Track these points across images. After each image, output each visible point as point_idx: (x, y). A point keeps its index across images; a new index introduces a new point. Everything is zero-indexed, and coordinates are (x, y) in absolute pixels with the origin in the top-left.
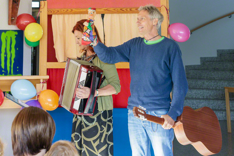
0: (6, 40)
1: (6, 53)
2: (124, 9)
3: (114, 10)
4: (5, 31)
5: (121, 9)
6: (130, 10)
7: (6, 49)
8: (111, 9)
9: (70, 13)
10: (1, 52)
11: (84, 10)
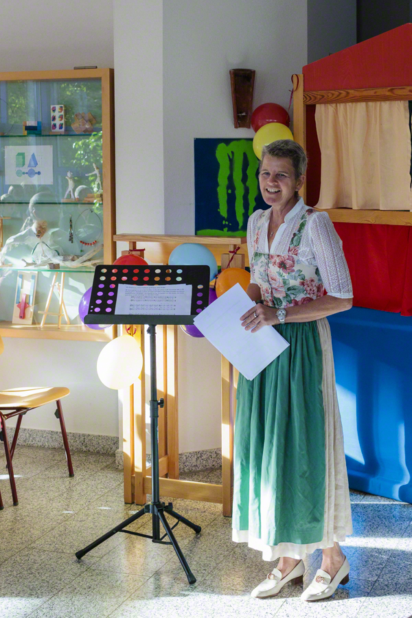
0: (231, 161)
1: (231, 186)
4: (227, 141)
7: (230, 178)
9: (345, 100)
10: (217, 184)
11: (371, 92)
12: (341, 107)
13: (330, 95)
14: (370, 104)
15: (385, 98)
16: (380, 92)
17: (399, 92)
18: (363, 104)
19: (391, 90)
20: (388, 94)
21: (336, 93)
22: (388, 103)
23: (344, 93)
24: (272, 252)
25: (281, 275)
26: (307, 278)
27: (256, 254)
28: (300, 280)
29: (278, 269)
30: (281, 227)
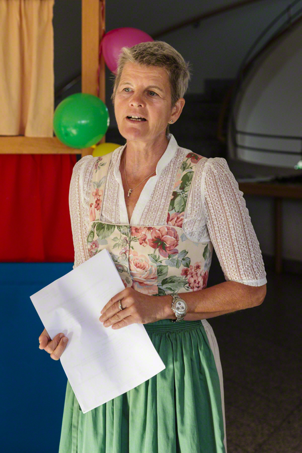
24: (136, 221)
25: (156, 260)
26: (193, 264)
27: (100, 227)
28: (182, 267)
29: (151, 250)
30: (152, 182)
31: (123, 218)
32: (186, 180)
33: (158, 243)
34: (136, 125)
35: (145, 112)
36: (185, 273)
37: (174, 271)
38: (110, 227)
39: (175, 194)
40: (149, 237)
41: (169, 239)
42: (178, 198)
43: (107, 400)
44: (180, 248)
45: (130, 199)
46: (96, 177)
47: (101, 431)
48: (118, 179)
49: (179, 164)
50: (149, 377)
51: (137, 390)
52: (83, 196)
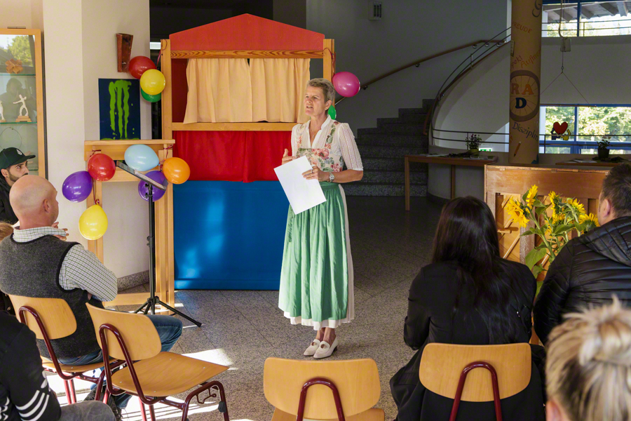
0: (116, 93)
1: (116, 110)
2: (275, 53)
3: (262, 53)
4: (114, 80)
5: (271, 53)
6: (283, 53)
7: (116, 105)
8: (258, 52)
9: (202, 57)
10: (109, 109)
11: (222, 53)
12: (200, 61)
13: (191, 53)
14: (221, 60)
15: (232, 57)
16: (228, 53)
17: (240, 53)
18: (217, 60)
19: (236, 52)
20: (234, 54)
21: (196, 52)
22: (233, 59)
23: (201, 53)
24: (313, 147)
25: (320, 161)
26: (335, 163)
27: (301, 150)
28: (331, 164)
29: (319, 157)
30: (319, 133)
31: (309, 147)
32: (333, 131)
33: (321, 154)
34: (309, 109)
35: (312, 105)
36: (332, 166)
37: (328, 166)
38: (304, 150)
39: (328, 137)
40: (318, 152)
41: (325, 153)
42: (330, 138)
43: (302, 211)
44: (330, 156)
45: (312, 138)
46: (300, 132)
47: (300, 225)
48: (308, 132)
49: (331, 125)
50: (317, 204)
51: (313, 208)
52: (295, 139)
